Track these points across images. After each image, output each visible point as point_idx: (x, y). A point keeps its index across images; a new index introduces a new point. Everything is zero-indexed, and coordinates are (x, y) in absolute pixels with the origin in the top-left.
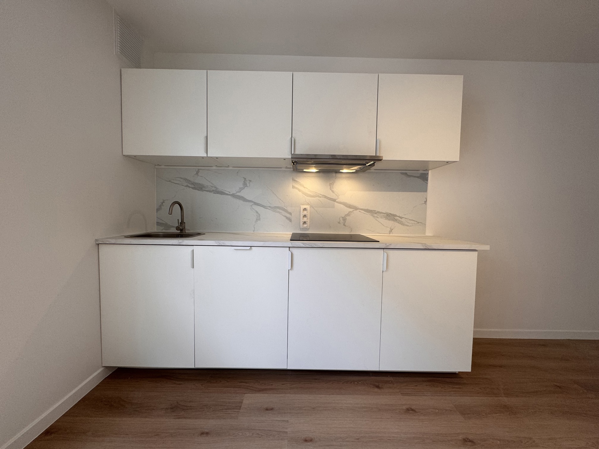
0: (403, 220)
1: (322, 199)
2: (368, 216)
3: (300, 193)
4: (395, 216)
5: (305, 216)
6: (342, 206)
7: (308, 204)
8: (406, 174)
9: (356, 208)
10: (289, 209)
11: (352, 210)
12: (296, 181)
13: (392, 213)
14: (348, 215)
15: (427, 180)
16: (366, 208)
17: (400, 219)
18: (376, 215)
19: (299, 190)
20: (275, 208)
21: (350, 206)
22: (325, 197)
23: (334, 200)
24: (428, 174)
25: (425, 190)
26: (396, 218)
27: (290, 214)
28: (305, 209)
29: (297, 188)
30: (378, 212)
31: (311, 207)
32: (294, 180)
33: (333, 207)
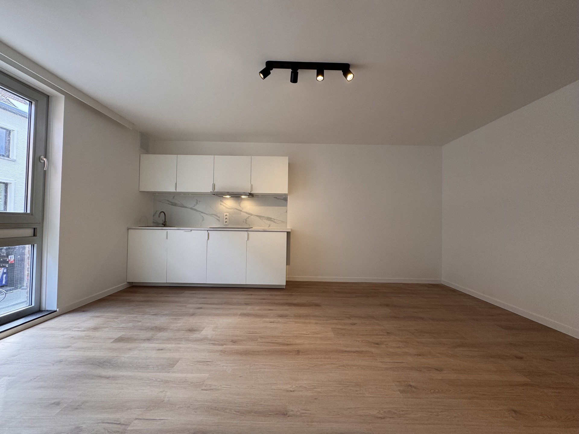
0: (275, 220)
1: (235, 210)
2: (258, 218)
3: (224, 207)
4: (271, 218)
5: (226, 219)
6: (244, 213)
7: (228, 213)
8: (276, 198)
9: (252, 215)
10: (219, 215)
11: (250, 215)
12: (222, 201)
13: (270, 217)
14: (248, 218)
15: (287, 201)
16: (257, 215)
17: (274, 220)
18: (261, 218)
19: (224, 206)
20: (211, 215)
21: (249, 214)
22: (237, 209)
23: (241, 211)
24: (287, 198)
25: (286, 206)
26: (272, 219)
27: (219, 217)
28: (226, 215)
29: (222, 205)
30: (263, 217)
31: (230, 214)
32: (221, 201)
33: (241, 214)
